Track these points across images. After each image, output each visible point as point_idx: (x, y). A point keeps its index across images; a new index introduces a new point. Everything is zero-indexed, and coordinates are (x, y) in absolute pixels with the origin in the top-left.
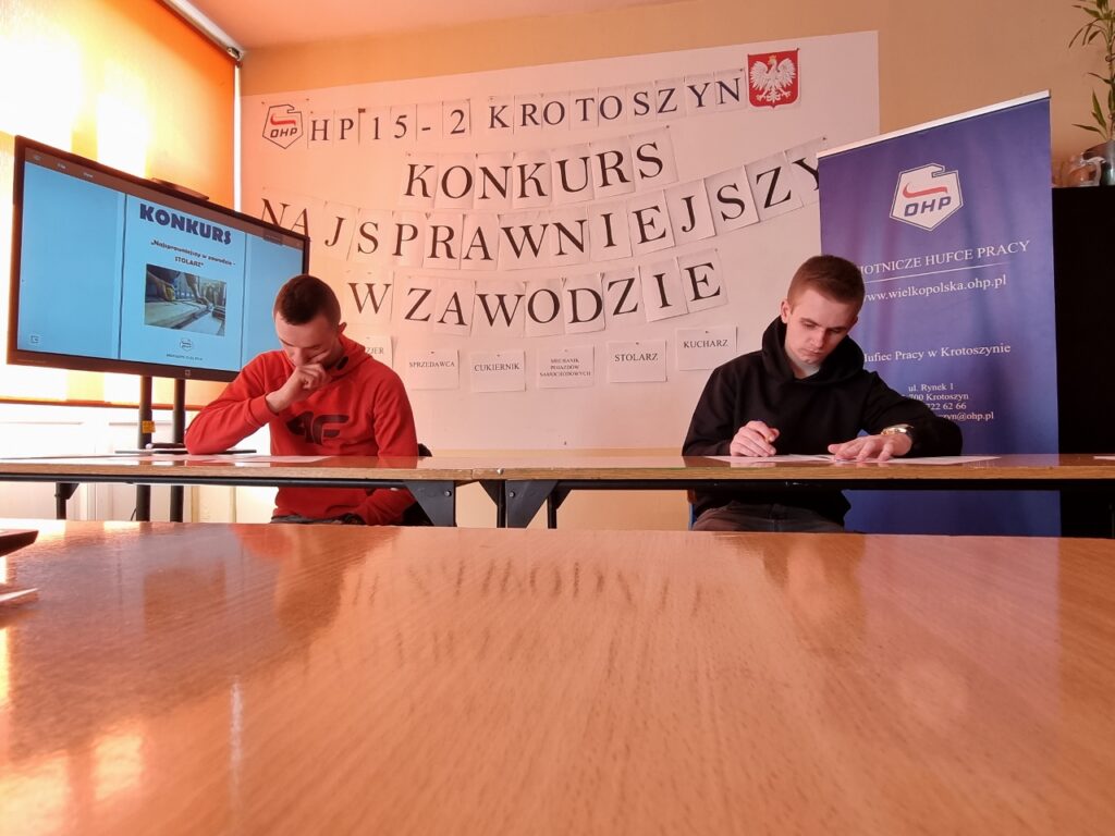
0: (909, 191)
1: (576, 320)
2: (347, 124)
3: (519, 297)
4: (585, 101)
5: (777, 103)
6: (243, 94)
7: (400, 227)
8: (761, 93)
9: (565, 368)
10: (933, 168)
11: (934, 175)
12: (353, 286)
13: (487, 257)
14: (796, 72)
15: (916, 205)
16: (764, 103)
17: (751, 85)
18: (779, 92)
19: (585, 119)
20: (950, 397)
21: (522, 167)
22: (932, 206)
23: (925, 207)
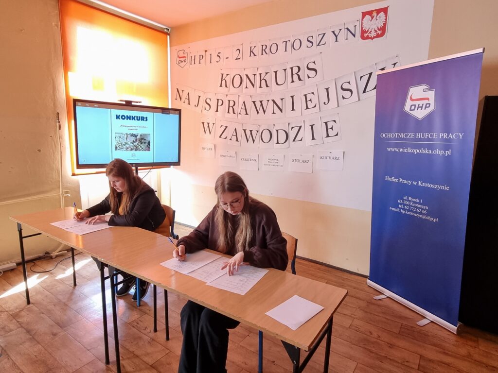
0: (413, 98)
2: (201, 57)
3: (257, 131)
4: (286, 42)
5: (374, 37)
6: (170, 46)
7: (218, 100)
9: (274, 162)
10: (424, 87)
11: (425, 90)
12: (203, 123)
13: (247, 114)
14: (386, 20)
15: (415, 105)
16: (368, 38)
17: (362, 28)
18: (376, 31)
19: (286, 51)
20: (420, 206)
21: (260, 74)
22: (422, 107)
23: (419, 107)
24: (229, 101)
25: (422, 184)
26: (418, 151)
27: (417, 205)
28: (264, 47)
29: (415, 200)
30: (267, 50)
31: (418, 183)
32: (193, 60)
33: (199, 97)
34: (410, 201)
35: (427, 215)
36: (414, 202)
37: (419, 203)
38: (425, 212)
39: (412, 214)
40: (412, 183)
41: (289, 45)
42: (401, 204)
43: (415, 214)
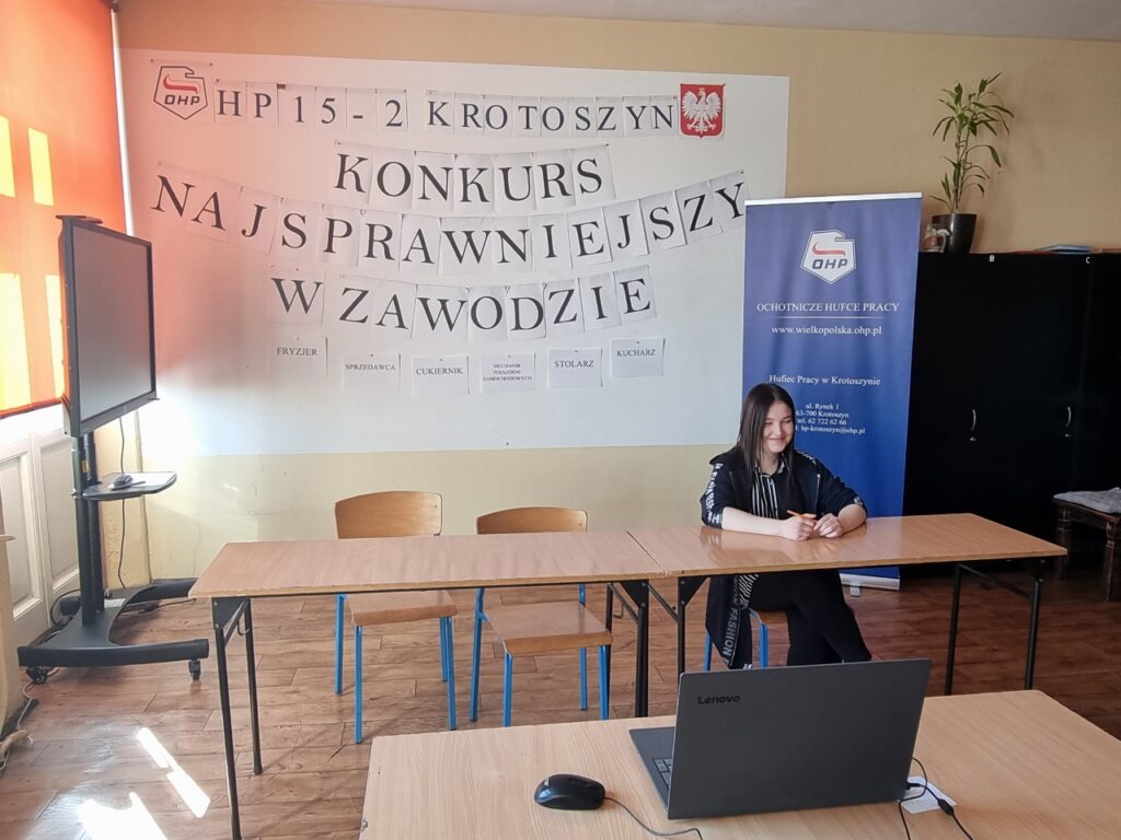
0: (818, 249)
1: (518, 327)
2: (262, 102)
3: (462, 302)
4: (528, 108)
5: (705, 134)
6: (122, 46)
7: (332, 222)
8: (691, 123)
9: (507, 373)
10: (836, 234)
11: (837, 239)
12: (278, 282)
13: (428, 260)
14: (721, 106)
15: (822, 261)
16: (692, 132)
17: (682, 113)
18: (706, 123)
19: (528, 127)
20: (836, 415)
21: (464, 171)
22: (833, 264)
23: (828, 264)
24: (372, 227)
25: (837, 380)
26: (829, 331)
27: (830, 415)
28: (471, 110)
29: (825, 407)
30: (480, 118)
31: (830, 381)
32: (230, 103)
33: (260, 209)
34: (817, 410)
35: (847, 427)
36: (824, 411)
37: (834, 411)
38: (844, 423)
39: (820, 429)
40: (820, 381)
41: (535, 117)
43: (827, 430)
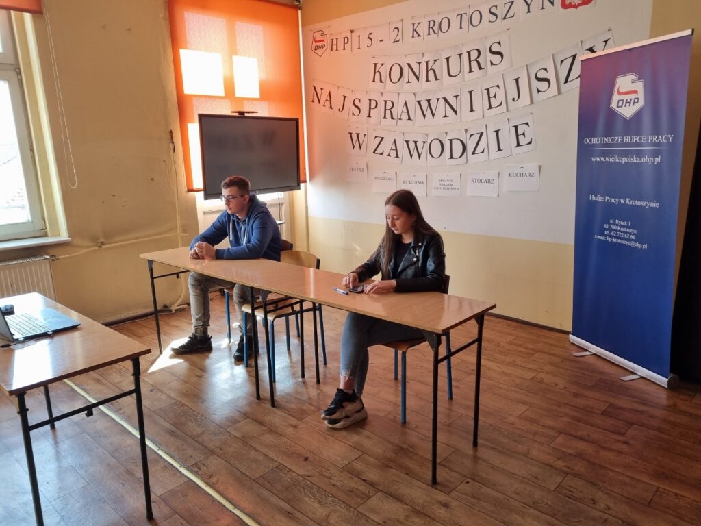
0: (621, 91)
1: (452, 157)
2: (346, 40)
3: (424, 142)
4: (461, 15)
5: (579, 5)
6: (302, 26)
7: (370, 100)
9: (447, 184)
10: (632, 77)
11: (633, 81)
12: (351, 134)
13: (409, 119)
15: (623, 101)
16: (570, 6)
19: (461, 28)
20: (628, 230)
21: (427, 62)
22: (630, 103)
23: (627, 103)
24: (386, 102)
25: (629, 201)
26: (626, 160)
27: (625, 230)
28: (432, 23)
29: (622, 223)
30: (436, 28)
31: (625, 202)
32: (334, 45)
33: (345, 97)
34: (617, 225)
35: (635, 241)
36: (622, 226)
37: (627, 227)
38: (633, 237)
39: (619, 241)
40: (619, 201)
41: (465, 19)
42: (607, 230)
43: (622, 242)
